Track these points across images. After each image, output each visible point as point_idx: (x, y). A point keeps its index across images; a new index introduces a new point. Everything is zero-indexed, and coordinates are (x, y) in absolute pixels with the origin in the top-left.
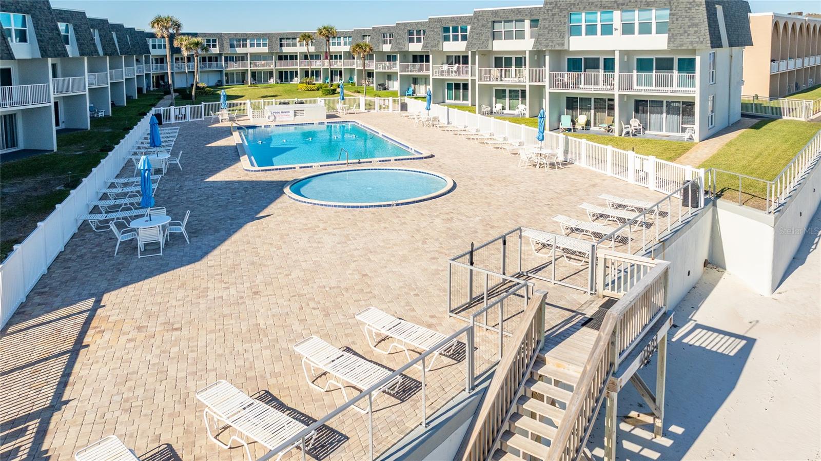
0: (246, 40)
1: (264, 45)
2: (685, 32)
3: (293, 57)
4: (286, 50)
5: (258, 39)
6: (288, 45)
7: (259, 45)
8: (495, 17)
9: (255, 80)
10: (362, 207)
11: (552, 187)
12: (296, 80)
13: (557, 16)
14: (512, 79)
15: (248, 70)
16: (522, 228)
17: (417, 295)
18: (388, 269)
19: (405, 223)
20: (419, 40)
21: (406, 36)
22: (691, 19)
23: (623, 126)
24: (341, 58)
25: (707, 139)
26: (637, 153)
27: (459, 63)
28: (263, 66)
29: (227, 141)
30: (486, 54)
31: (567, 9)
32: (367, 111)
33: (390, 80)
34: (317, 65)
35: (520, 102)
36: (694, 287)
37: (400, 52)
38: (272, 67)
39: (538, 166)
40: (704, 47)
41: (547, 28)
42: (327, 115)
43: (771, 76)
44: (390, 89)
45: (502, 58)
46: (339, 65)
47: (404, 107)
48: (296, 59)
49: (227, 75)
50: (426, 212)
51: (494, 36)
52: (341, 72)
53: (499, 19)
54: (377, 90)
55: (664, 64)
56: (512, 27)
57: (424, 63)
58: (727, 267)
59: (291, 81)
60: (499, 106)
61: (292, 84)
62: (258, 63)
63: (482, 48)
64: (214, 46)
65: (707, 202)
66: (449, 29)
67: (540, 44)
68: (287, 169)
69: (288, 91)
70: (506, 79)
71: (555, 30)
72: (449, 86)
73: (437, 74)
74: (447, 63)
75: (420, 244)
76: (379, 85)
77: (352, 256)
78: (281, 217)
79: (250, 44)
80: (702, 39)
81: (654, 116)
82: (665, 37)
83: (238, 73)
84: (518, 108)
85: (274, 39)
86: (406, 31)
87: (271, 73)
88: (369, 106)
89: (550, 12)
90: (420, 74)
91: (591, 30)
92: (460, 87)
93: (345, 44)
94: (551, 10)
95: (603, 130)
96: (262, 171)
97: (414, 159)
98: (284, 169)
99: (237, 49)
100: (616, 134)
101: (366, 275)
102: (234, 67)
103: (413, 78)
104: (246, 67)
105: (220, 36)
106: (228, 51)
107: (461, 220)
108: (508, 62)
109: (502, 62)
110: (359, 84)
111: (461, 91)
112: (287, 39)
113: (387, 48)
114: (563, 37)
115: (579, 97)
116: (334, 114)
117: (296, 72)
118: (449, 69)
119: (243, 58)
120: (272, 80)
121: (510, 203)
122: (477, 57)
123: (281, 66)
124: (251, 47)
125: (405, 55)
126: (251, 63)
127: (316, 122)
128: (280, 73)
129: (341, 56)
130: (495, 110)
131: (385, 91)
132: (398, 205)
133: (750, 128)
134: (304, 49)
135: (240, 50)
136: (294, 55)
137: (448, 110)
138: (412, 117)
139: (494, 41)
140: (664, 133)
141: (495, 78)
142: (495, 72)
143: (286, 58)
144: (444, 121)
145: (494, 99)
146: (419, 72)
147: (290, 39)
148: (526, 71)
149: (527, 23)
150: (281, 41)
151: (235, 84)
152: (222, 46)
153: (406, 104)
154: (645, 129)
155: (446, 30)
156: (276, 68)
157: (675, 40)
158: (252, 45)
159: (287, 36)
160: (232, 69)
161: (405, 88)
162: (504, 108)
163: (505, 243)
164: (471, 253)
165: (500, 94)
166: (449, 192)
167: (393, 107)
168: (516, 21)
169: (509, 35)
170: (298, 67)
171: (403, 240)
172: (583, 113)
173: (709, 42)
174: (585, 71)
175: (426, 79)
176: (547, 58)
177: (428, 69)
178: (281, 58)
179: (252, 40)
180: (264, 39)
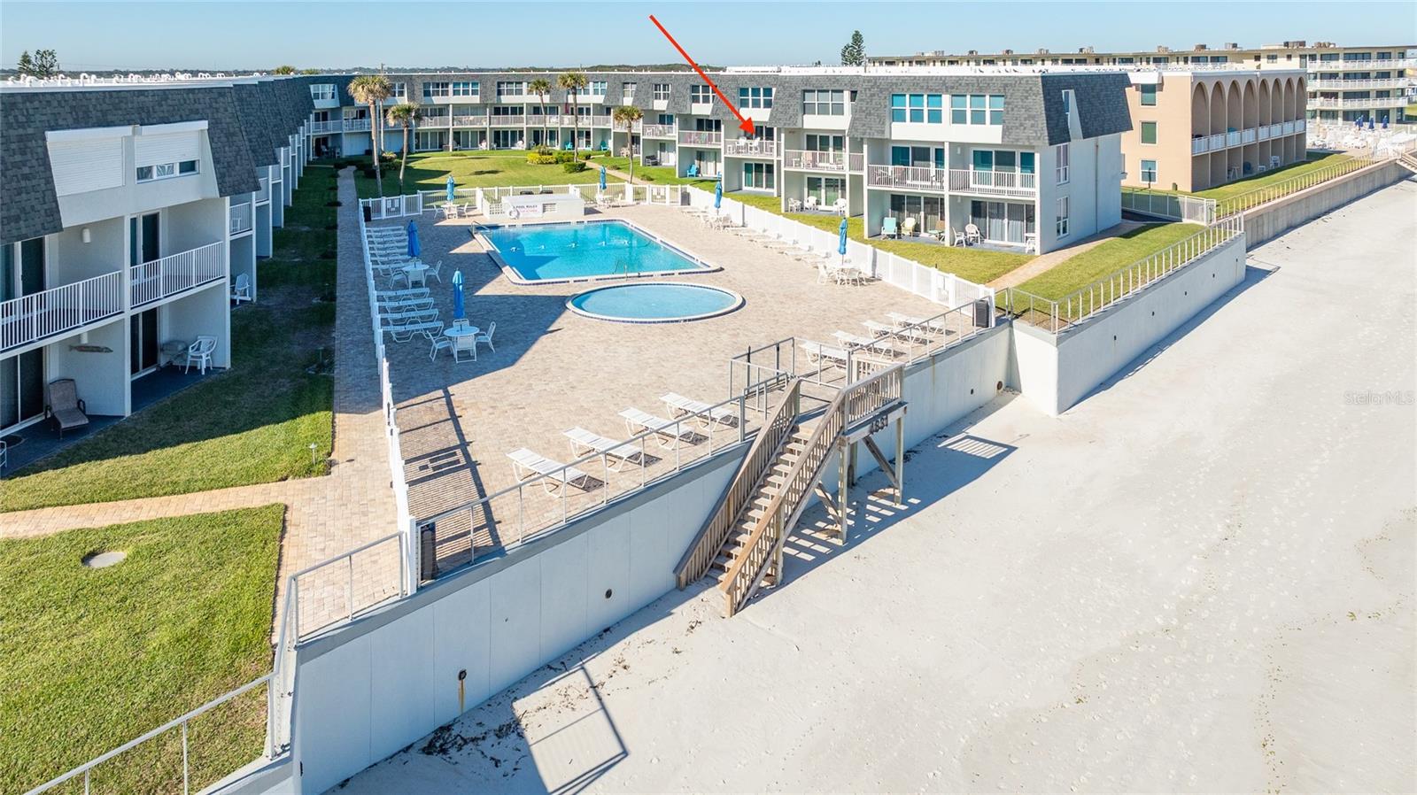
0: (447, 85)
1: (474, 92)
2: (1021, 125)
3: (516, 110)
4: (506, 100)
5: (466, 84)
6: (510, 92)
7: (466, 93)
8: (806, 85)
9: (459, 143)
10: (650, 323)
11: (846, 306)
12: (521, 145)
13: (876, 97)
14: (828, 165)
15: (449, 129)
16: (795, 338)
17: (705, 390)
18: (680, 373)
19: (692, 337)
20: (706, 100)
21: (689, 94)
22: (1028, 109)
23: (956, 234)
24: (588, 113)
25: (1052, 251)
26: (940, 270)
27: (761, 135)
28: (471, 123)
29: (471, 246)
30: (793, 132)
31: (888, 89)
32: (635, 203)
33: (664, 151)
34: (552, 122)
35: (840, 196)
36: (981, 407)
37: (680, 116)
38: (485, 125)
39: (839, 282)
40: (1041, 144)
41: (864, 112)
42: (586, 209)
43: (1193, 158)
44: (663, 164)
45: (816, 136)
46: (586, 122)
47: (686, 199)
48: (521, 113)
49: (417, 135)
50: (713, 328)
51: (805, 109)
52: (588, 134)
53: (811, 88)
54: (644, 165)
55: (1005, 159)
56: (827, 99)
57: (714, 133)
58: (1023, 391)
59: (512, 145)
60: (813, 200)
61: (515, 151)
62: (464, 118)
63: (789, 124)
64: (401, 91)
65: (999, 321)
66: (749, 91)
67: (856, 130)
68: (560, 282)
69: (513, 163)
70: (821, 164)
71: (873, 114)
72: (748, 168)
73: (731, 151)
74: (745, 135)
75: (707, 355)
76: (647, 157)
77: (647, 363)
78: (572, 332)
79: (454, 91)
80: (1039, 135)
81: (994, 221)
82: (999, 128)
83: (434, 133)
84: (836, 204)
85: (489, 84)
86: (688, 86)
87: (483, 133)
88: (639, 195)
89: (868, 91)
90: (707, 146)
91: (917, 116)
92: (762, 170)
93: (596, 92)
94: (870, 90)
95: (933, 236)
96: (534, 284)
97: (700, 272)
98: (556, 283)
99: (433, 98)
100: (947, 243)
101: (661, 377)
102: (429, 125)
103: (698, 152)
104: (445, 125)
105: (411, 78)
106: (421, 101)
107: (747, 335)
108: (825, 140)
109: (816, 142)
110: (617, 154)
111: (764, 174)
112: (508, 83)
113: (661, 105)
114: (883, 123)
115: (906, 195)
116: (591, 208)
117: (521, 133)
118: (747, 144)
119: (441, 111)
120: (484, 144)
121: (799, 320)
122: (783, 135)
123: (499, 124)
124: (454, 95)
125: (686, 121)
126: (453, 119)
127: (573, 221)
128: (497, 134)
129: (588, 110)
130: (806, 205)
131: (655, 167)
132: (685, 321)
133: (1120, 236)
134: (535, 99)
135: (438, 100)
136: (518, 106)
137: (743, 207)
138: (696, 215)
139: (805, 116)
140: (1006, 242)
141: (806, 161)
142: (807, 155)
143: (505, 111)
144: (738, 221)
145: (806, 190)
146: (705, 143)
147: (512, 83)
148: (846, 153)
149: (847, 94)
150: (499, 86)
151: (429, 149)
152: (412, 92)
153: (689, 194)
154: (983, 236)
155: (744, 91)
156: (492, 126)
157: (1010, 133)
158: (456, 93)
159: (508, 78)
160: (427, 128)
161: (686, 166)
162: (818, 203)
163: (778, 349)
164: (749, 354)
165: (814, 184)
166: (737, 309)
167: (671, 198)
168: (833, 91)
169: (823, 109)
170: (524, 126)
171: (692, 352)
172: (911, 215)
173: (1047, 138)
174: (913, 165)
175: (716, 154)
176: (865, 147)
177: (718, 139)
178: (498, 110)
179: (456, 84)
180: (474, 84)
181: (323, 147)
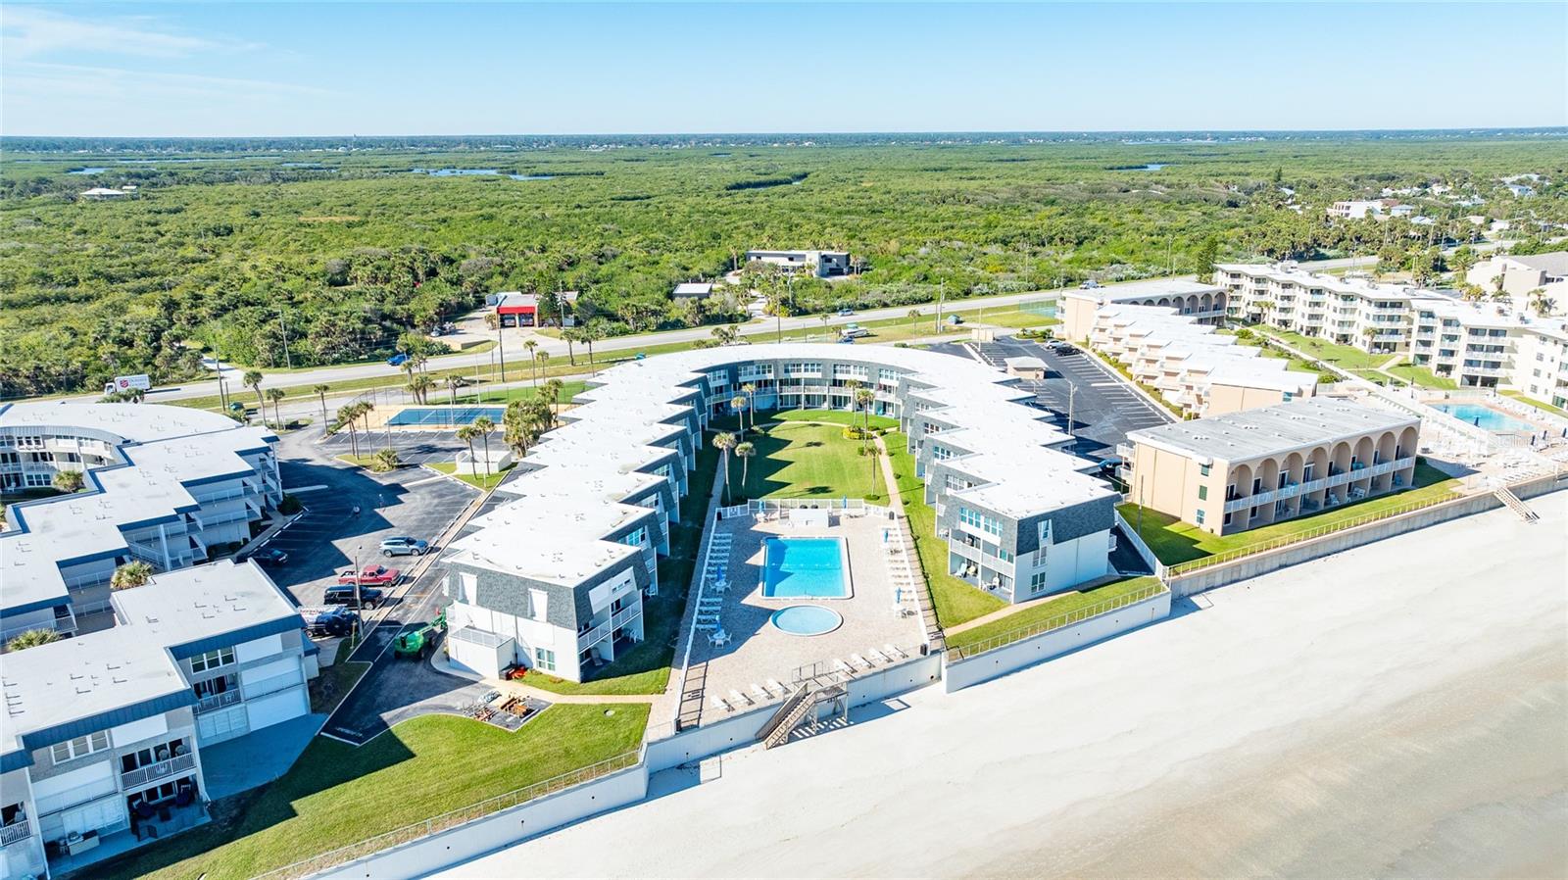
0: (800, 365)
1: (818, 370)
3: (847, 384)
4: (839, 376)
5: (813, 365)
6: (842, 372)
7: (813, 370)
13: (954, 507)
15: (802, 394)
22: (1011, 535)
25: (1024, 602)
28: (817, 390)
29: (757, 556)
31: (959, 505)
36: (917, 686)
38: (826, 393)
43: (1225, 514)
48: (850, 386)
49: (781, 397)
59: (844, 406)
61: (846, 410)
62: (812, 387)
64: (770, 372)
65: (933, 653)
71: (952, 516)
83: (792, 397)
85: (828, 366)
87: (825, 398)
97: (841, 599)
99: (791, 374)
100: (979, 587)
102: (789, 391)
104: (799, 391)
105: (775, 361)
106: (783, 376)
112: (841, 365)
116: (838, 517)
117: (850, 399)
119: (797, 382)
120: (825, 405)
123: (835, 392)
126: (805, 388)
127: (815, 535)
128: (834, 399)
132: (809, 636)
135: (794, 375)
136: (848, 381)
143: (839, 384)
147: (843, 366)
150: (835, 367)
152: (776, 372)
156: (830, 393)
158: (806, 370)
160: (787, 393)
178: (836, 383)
179: (806, 365)
180: (818, 365)
181: (720, 408)
